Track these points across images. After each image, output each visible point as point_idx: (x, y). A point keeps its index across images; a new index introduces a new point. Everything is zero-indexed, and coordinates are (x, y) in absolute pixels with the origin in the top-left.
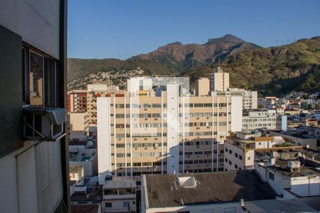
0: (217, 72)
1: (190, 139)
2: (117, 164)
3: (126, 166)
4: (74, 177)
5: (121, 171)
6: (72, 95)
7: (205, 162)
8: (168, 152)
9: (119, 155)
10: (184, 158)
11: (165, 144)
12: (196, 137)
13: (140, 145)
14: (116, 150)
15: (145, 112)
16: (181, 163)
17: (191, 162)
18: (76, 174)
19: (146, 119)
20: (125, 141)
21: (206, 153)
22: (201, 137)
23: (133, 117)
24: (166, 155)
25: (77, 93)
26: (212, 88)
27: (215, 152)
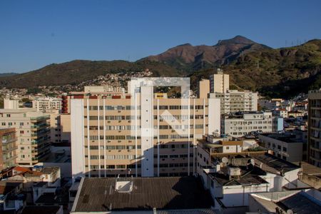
1: (165, 141)
2: (91, 166)
3: (100, 169)
4: (47, 178)
5: (95, 173)
6: (69, 97)
7: (181, 165)
8: (142, 154)
9: (93, 157)
10: (159, 161)
11: (139, 147)
12: (171, 140)
13: (113, 147)
14: (89, 152)
15: (119, 114)
16: (155, 166)
17: (166, 166)
18: (49, 176)
19: (120, 122)
20: (99, 142)
21: (182, 156)
22: (176, 140)
23: (106, 119)
24: (140, 157)
25: (74, 95)
26: (212, 90)
27: (191, 155)
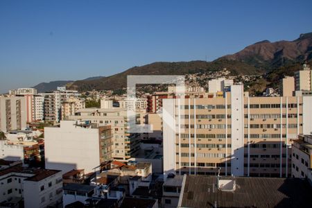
0: (302, 69)
1: (256, 141)
2: (182, 163)
3: (190, 166)
4: (141, 173)
5: (184, 170)
6: (154, 97)
7: (273, 166)
8: (233, 153)
9: (184, 155)
10: (249, 160)
11: (230, 146)
12: (262, 140)
13: (203, 146)
14: (181, 150)
15: (210, 113)
16: (246, 165)
17: (256, 165)
18: (143, 171)
19: (210, 120)
20: (189, 141)
21: (273, 156)
22: (268, 140)
23: (197, 118)
24: (230, 157)
25: (159, 95)
26: (297, 88)
27: (284, 156)
